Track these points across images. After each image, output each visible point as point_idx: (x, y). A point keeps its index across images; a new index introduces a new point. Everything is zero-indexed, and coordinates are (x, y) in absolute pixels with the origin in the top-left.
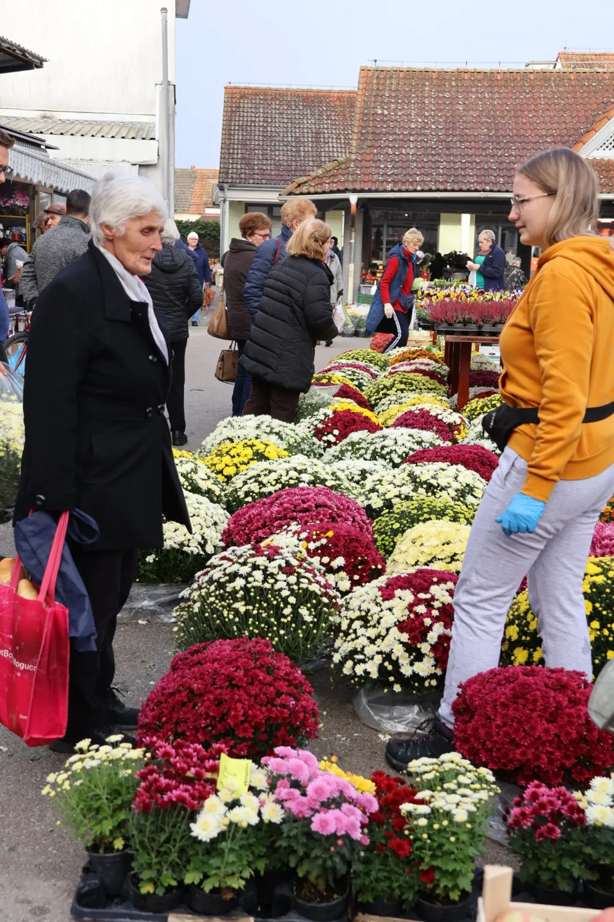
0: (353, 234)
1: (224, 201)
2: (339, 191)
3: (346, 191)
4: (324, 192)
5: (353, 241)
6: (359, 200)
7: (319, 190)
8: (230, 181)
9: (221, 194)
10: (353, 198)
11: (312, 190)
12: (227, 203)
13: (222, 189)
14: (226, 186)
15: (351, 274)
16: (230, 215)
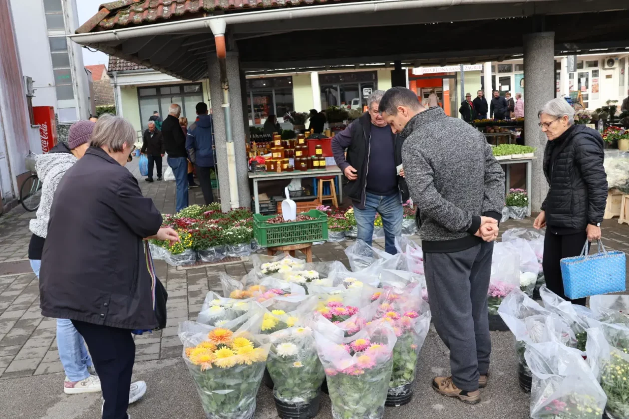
0: (226, 93)
1: (116, 86)
2: (188, 15)
3: (202, 12)
4: (160, 20)
5: (227, 105)
6: (230, 28)
7: (150, 17)
8: (117, 69)
9: (112, 81)
10: (218, 26)
11: (137, 18)
12: (119, 88)
13: (112, 76)
14: (114, 73)
15: (232, 159)
16: (122, 98)
